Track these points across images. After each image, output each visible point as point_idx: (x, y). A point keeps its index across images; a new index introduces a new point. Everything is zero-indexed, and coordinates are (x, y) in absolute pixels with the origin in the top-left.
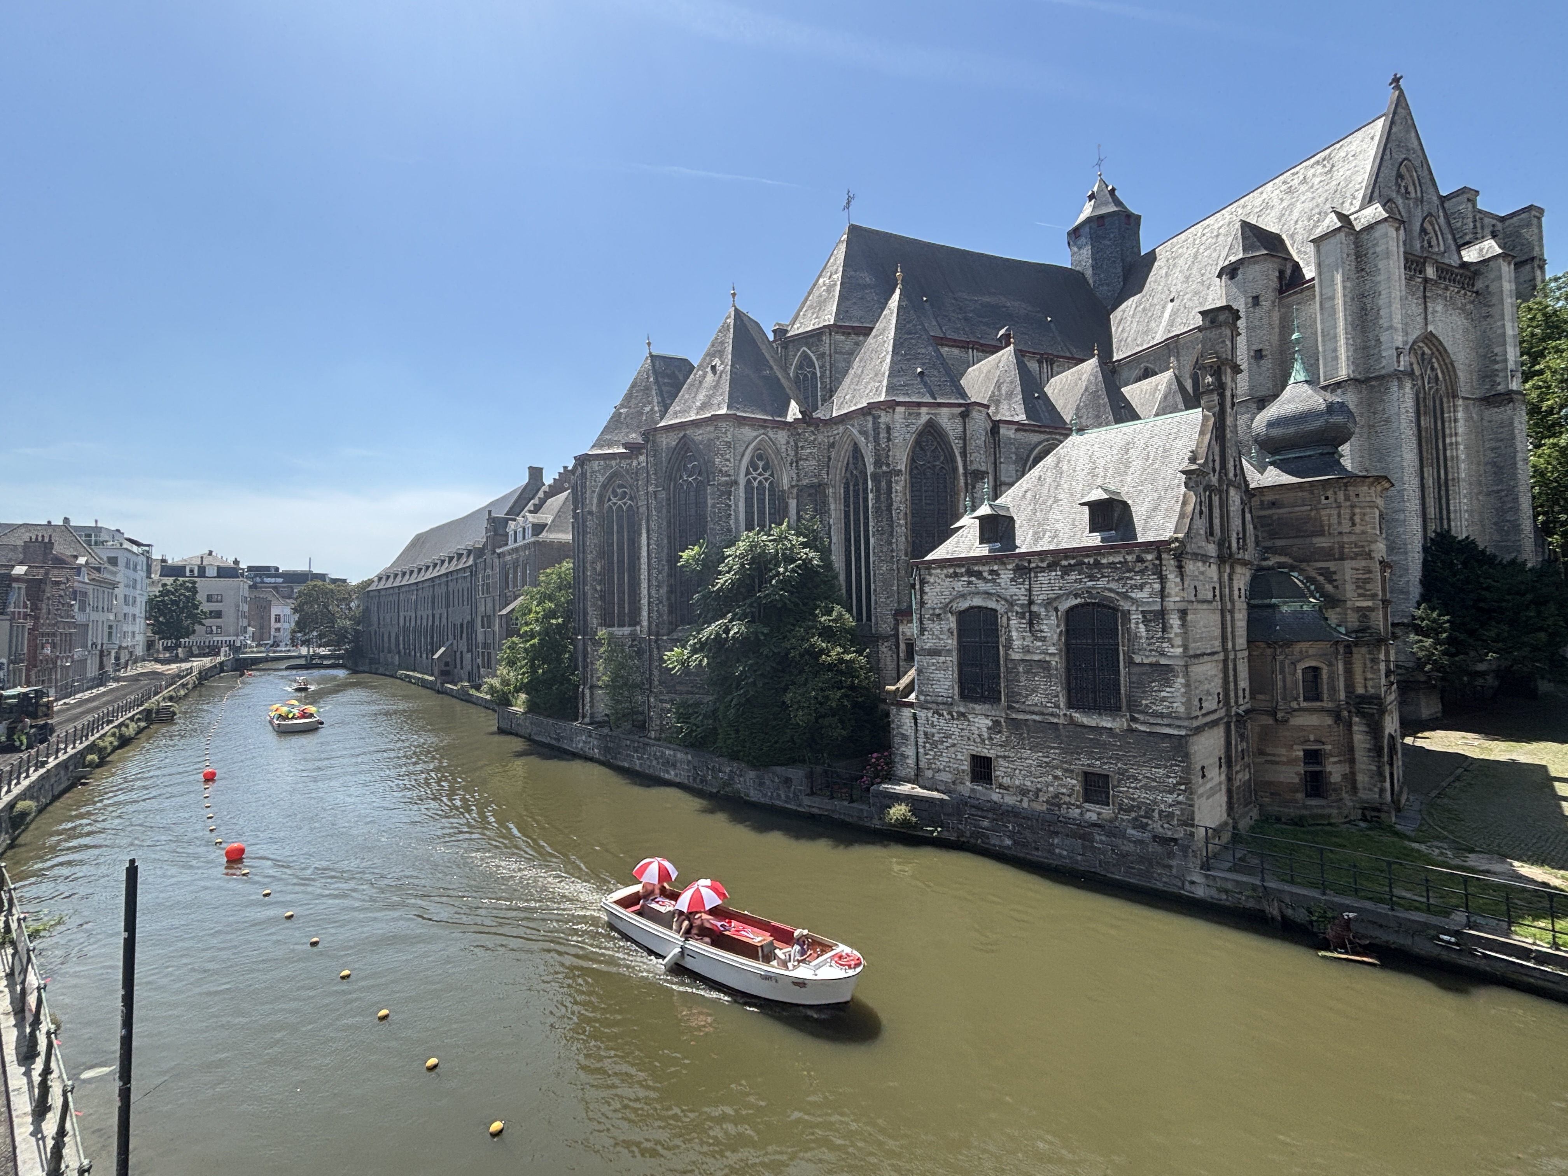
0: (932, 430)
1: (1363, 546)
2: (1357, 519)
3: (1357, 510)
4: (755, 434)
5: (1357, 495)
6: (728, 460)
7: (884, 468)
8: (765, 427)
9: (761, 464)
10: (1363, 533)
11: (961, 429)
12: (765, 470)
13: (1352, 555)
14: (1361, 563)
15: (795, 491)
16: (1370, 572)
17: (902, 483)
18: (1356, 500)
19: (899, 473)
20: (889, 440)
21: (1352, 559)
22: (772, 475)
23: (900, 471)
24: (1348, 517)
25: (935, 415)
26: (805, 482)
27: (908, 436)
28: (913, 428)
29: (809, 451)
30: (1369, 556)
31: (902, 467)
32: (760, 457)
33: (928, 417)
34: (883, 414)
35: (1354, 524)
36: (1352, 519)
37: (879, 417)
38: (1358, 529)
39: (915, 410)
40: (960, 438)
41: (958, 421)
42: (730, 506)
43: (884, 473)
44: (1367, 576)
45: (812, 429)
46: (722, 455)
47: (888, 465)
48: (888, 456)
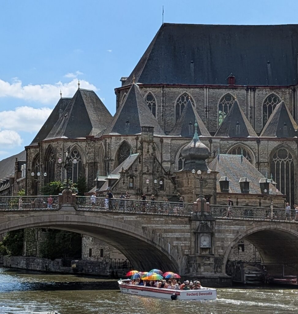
0: (125, 144)
1: (190, 190)
2: (189, 182)
3: (190, 180)
4: (73, 144)
5: (190, 176)
6: (61, 155)
7: (107, 159)
8: (77, 142)
9: (75, 155)
10: (191, 186)
11: (136, 144)
12: (77, 156)
13: (188, 193)
14: (190, 195)
15: (88, 164)
16: (192, 198)
17: (114, 164)
18: (189, 177)
19: (112, 160)
20: (109, 149)
21: (188, 194)
22: (80, 158)
23: (113, 159)
24: (187, 182)
25: (126, 139)
26: (90, 161)
27: (116, 147)
28: (119, 144)
29: (91, 150)
30: (192, 193)
31: (113, 158)
32: (76, 152)
33: (124, 140)
34: (107, 139)
35: (188, 184)
36: (188, 183)
37: (107, 140)
38: (190, 185)
39: (119, 138)
40: (135, 147)
41: (135, 141)
42: (61, 171)
43: (107, 160)
44: (191, 199)
45: (93, 142)
46: (59, 153)
47: (108, 158)
48: (108, 154)
